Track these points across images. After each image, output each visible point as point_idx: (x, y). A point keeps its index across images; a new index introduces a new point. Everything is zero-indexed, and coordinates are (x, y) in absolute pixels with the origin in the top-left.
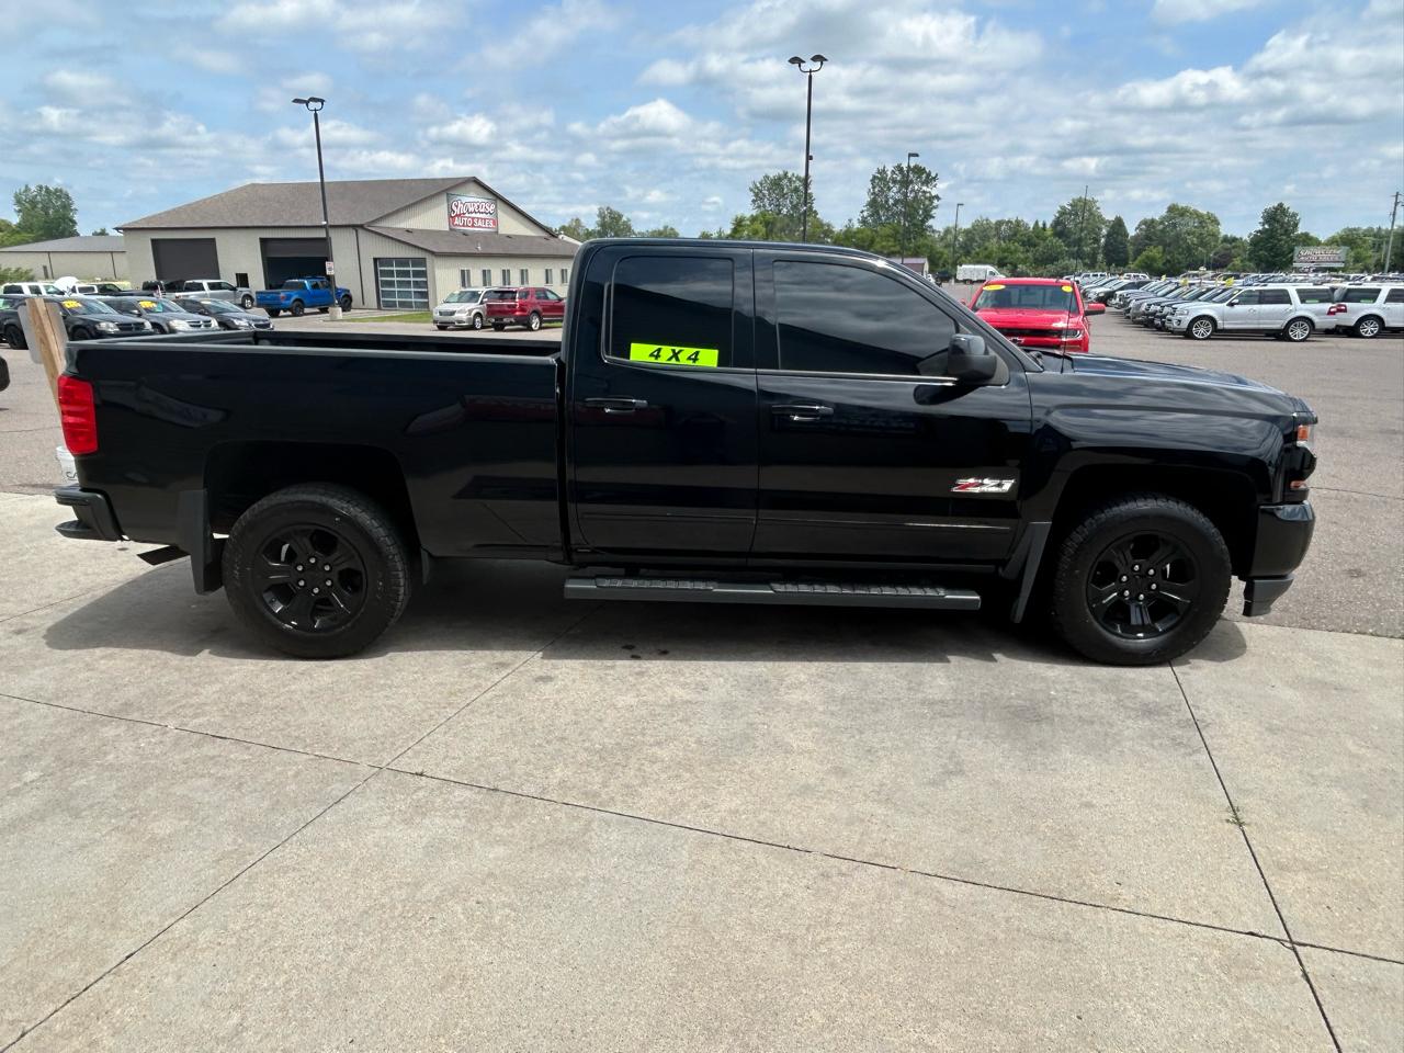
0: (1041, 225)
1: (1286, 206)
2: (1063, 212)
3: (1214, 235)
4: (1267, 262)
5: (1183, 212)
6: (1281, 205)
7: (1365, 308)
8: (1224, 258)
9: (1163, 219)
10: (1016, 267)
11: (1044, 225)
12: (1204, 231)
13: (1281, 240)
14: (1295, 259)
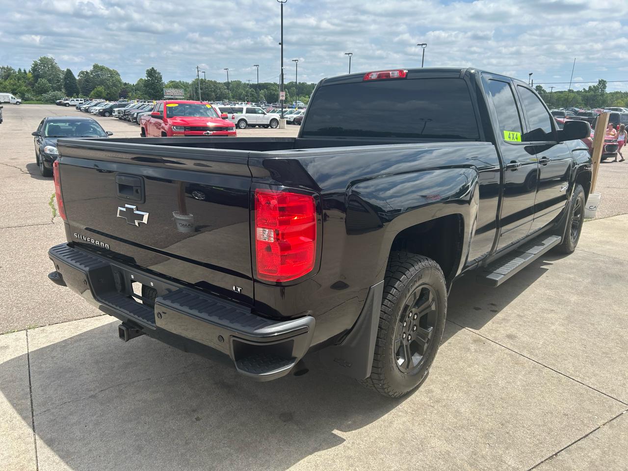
0: (23, 71)
1: (155, 69)
2: (36, 65)
3: (120, 82)
4: (153, 95)
5: (102, 69)
6: (153, 68)
7: (239, 116)
8: (123, 92)
9: (92, 72)
10: (24, 95)
11: (25, 71)
12: (114, 79)
13: (157, 85)
14: (165, 94)
